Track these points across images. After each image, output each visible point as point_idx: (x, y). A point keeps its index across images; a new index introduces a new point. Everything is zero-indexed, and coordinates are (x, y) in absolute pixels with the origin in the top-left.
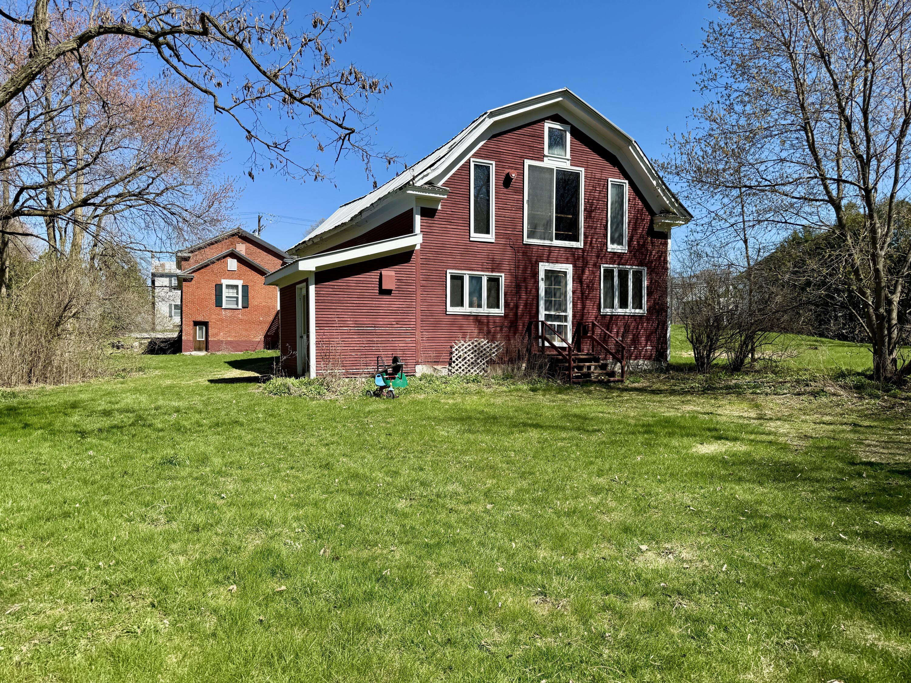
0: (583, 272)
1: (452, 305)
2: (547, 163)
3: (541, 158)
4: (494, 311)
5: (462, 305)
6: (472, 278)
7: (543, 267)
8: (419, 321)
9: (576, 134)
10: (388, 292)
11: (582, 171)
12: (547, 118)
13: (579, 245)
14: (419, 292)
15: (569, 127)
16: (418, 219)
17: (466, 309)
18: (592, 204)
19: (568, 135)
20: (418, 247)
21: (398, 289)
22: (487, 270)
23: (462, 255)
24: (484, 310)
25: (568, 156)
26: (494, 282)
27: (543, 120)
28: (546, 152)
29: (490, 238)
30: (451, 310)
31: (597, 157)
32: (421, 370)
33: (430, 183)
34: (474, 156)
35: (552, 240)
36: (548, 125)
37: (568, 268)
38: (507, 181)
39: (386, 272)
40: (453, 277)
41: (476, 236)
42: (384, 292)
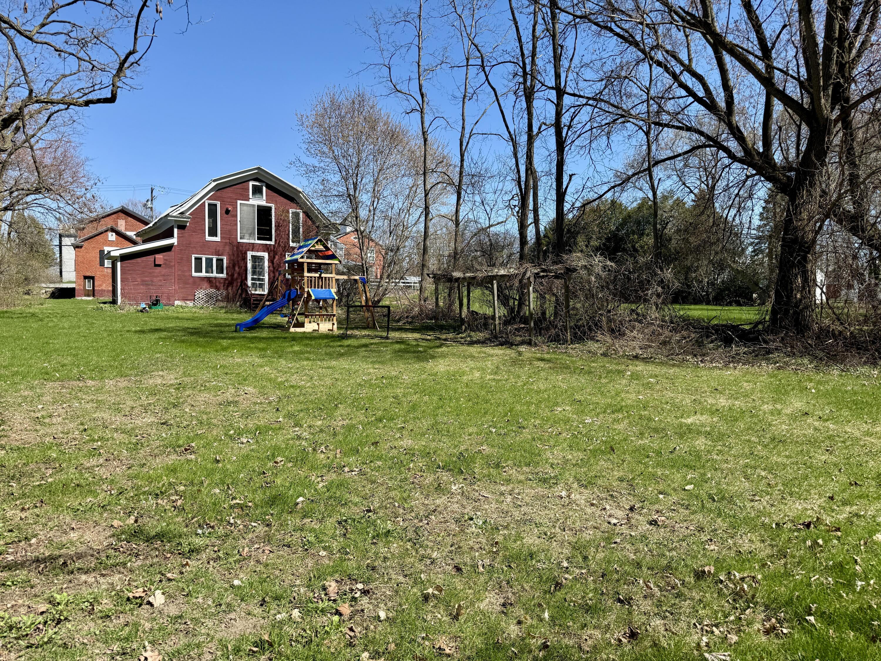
0: (274, 257)
1: (195, 272)
2: (251, 202)
3: (248, 199)
4: (221, 275)
5: (201, 272)
6: (207, 259)
7: (250, 254)
8: (176, 280)
9: (268, 187)
10: (159, 266)
11: (273, 206)
12: (251, 180)
13: (272, 243)
14: (176, 266)
15: (265, 184)
16: (176, 230)
17: (203, 274)
18: (279, 223)
19: (264, 189)
20: (176, 244)
21: (165, 264)
22: (216, 255)
23: (201, 247)
24: (215, 274)
25: (264, 198)
26: (220, 261)
27: (249, 181)
28: (251, 196)
29: (218, 239)
30: (194, 274)
31: (282, 198)
32: (177, 303)
33: (182, 213)
34: (207, 199)
35: (255, 240)
36: (251, 183)
37: (266, 255)
38: (227, 212)
39: (157, 256)
40: (196, 258)
41: (208, 238)
42: (156, 265)
